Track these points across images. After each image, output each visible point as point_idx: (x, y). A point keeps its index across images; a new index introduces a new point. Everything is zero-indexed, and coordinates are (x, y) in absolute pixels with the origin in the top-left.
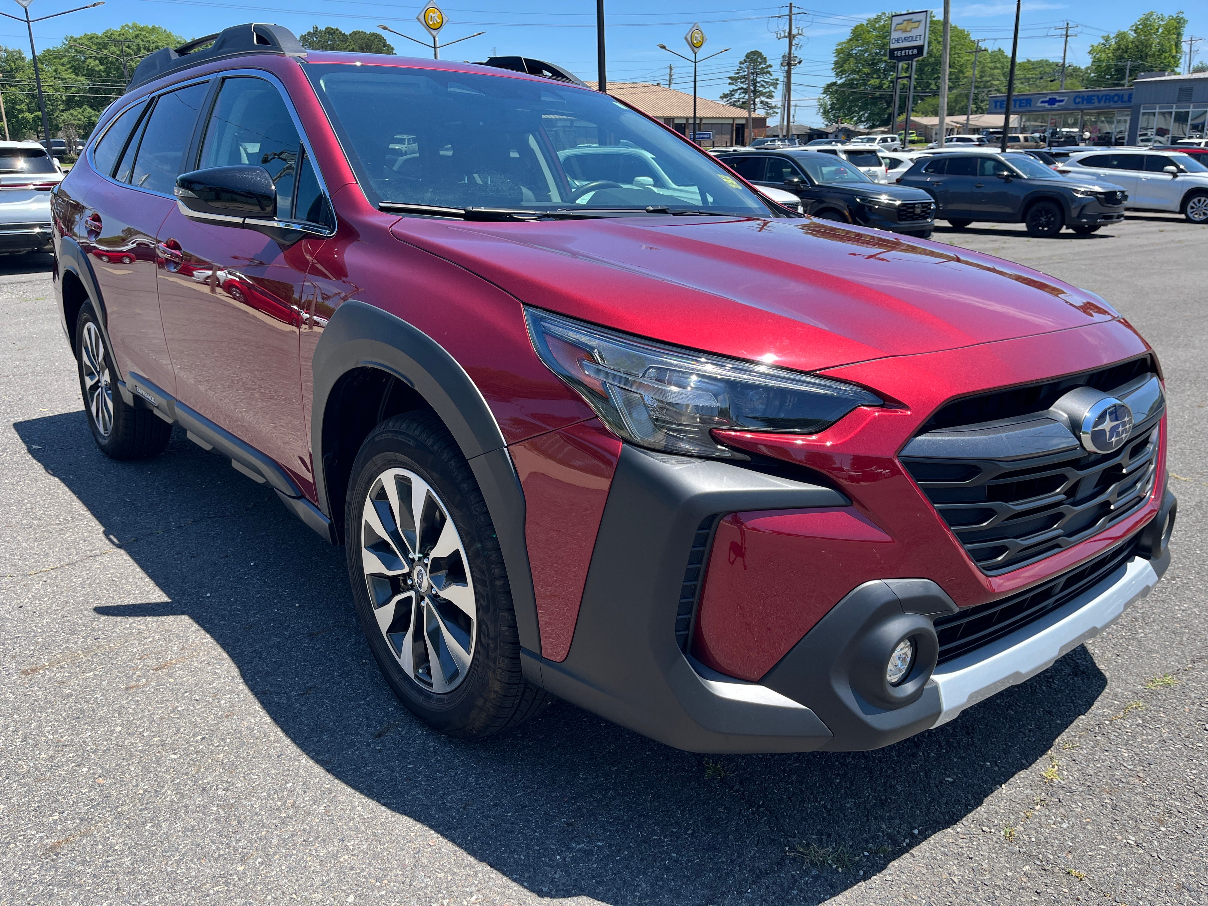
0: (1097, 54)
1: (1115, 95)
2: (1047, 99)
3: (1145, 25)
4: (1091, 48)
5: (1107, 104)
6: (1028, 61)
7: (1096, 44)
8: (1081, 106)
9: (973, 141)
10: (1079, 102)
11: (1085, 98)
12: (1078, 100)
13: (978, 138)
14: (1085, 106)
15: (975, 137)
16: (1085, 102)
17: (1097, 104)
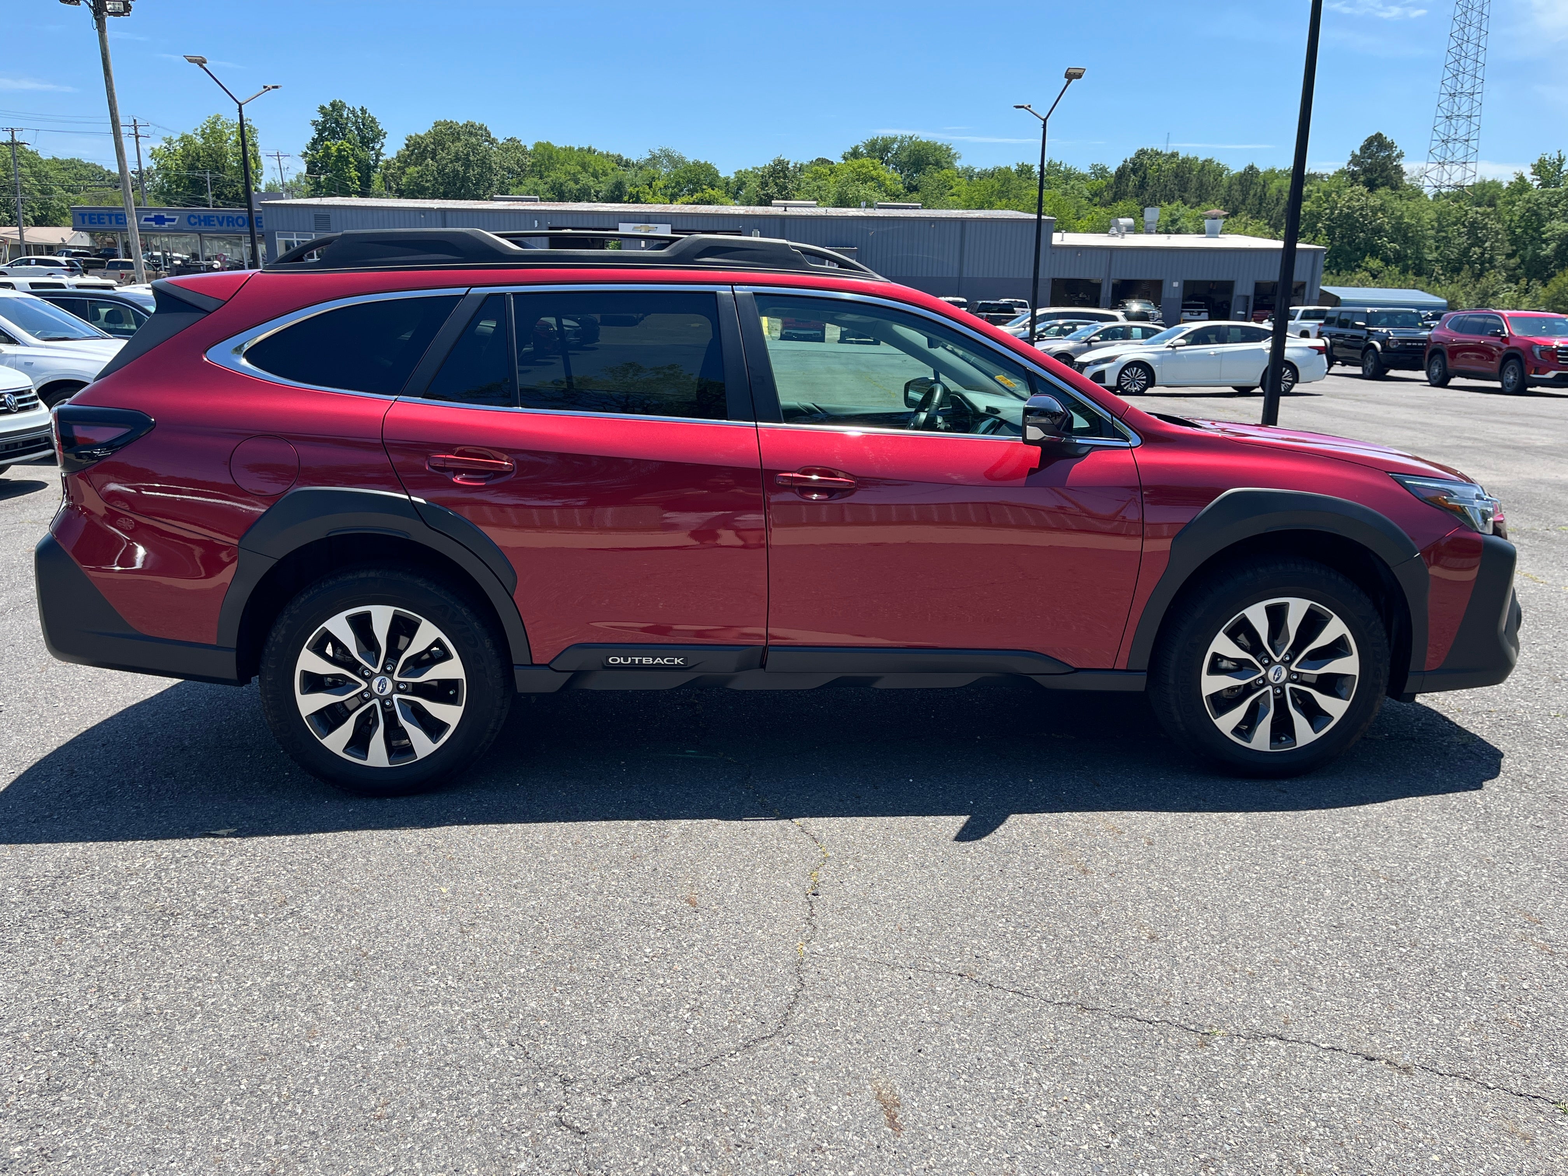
0: (161, 159)
1: (238, 218)
2: (152, 216)
3: (213, 131)
4: (151, 151)
5: (231, 228)
6: (54, 159)
7: (157, 147)
8: (197, 227)
9: (61, 265)
10: (195, 223)
11: (202, 218)
12: (193, 220)
13: (67, 261)
14: (203, 228)
15: (62, 259)
16: (203, 223)
17: (218, 227)
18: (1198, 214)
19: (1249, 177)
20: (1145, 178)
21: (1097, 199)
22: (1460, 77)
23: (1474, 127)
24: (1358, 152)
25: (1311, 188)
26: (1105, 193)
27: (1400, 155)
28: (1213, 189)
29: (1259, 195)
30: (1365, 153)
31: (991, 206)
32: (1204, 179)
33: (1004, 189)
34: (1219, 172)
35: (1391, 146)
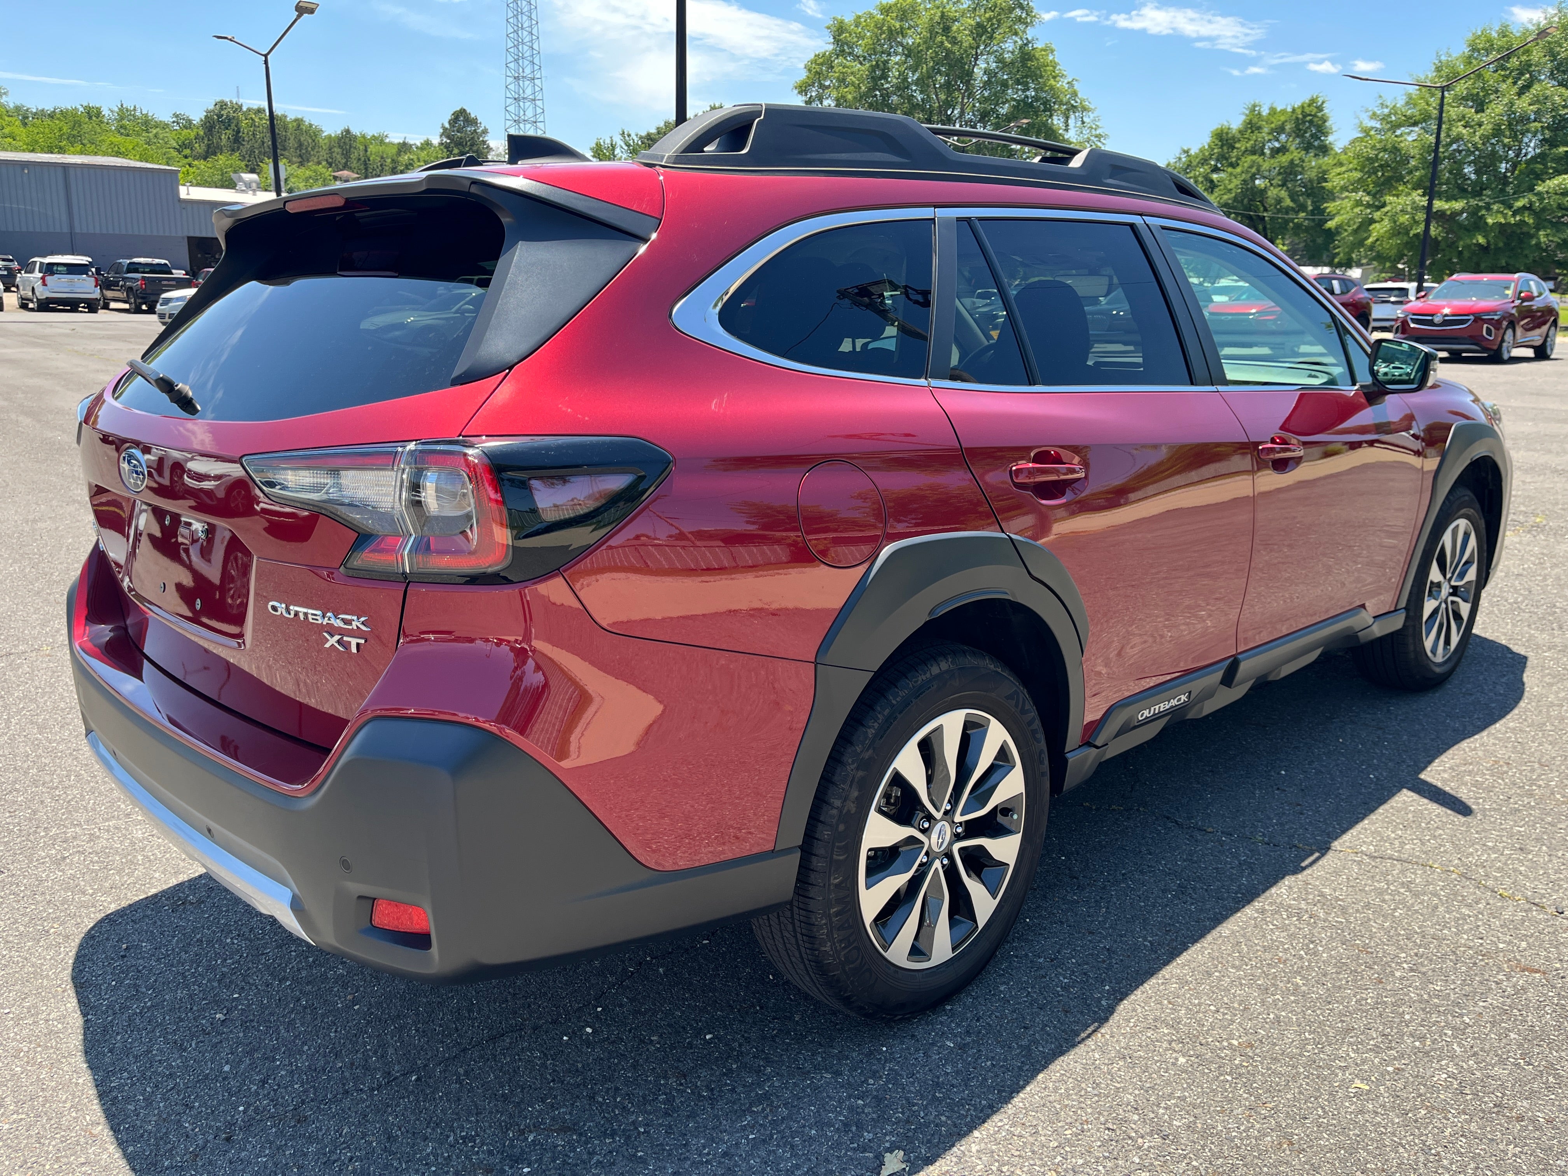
18: (307, 175)
19: (347, 140)
20: (238, 132)
21: (187, 152)
22: (521, 62)
23: (539, 111)
24: (447, 126)
25: (411, 157)
26: (197, 145)
27: (485, 132)
28: (313, 150)
29: (363, 159)
30: (454, 127)
31: (62, 150)
32: (302, 139)
33: (75, 132)
34: (314, 134)
35: (474, 122)
